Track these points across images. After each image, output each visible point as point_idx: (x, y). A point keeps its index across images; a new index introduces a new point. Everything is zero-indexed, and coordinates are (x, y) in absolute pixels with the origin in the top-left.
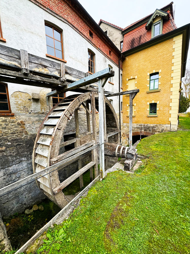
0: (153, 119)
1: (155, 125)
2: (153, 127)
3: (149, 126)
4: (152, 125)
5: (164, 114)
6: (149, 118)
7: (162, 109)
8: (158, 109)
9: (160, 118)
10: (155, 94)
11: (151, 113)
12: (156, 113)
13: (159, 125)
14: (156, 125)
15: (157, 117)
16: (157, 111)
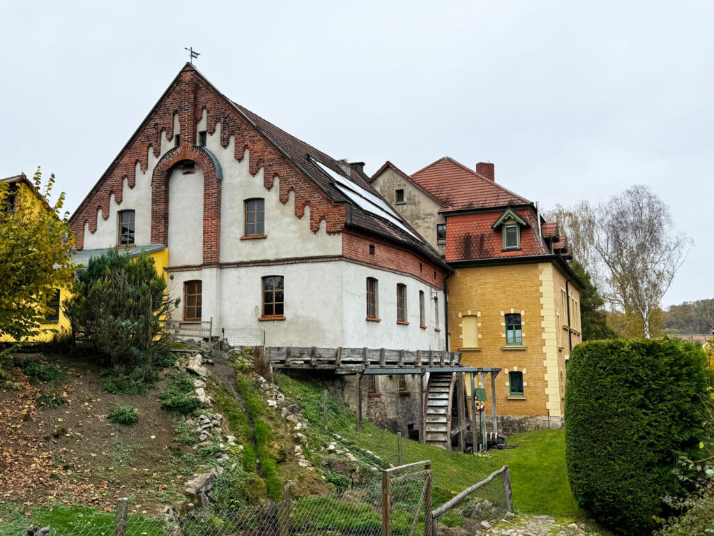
0: (517, 404)
1: (523, 417)
2: (520, 422)
3: (512, 419)
4: (517, 418)
5: (537, 395)
6: (511, 402)
7: (532, 384)
8: (525, 384)
9: (531, 402)
10: (518, 353)
11: (513, 391)
12: (522, 391)
13: (531, 417)
14: (525, 418)
15: (525, 400)
16: (524, 389)
